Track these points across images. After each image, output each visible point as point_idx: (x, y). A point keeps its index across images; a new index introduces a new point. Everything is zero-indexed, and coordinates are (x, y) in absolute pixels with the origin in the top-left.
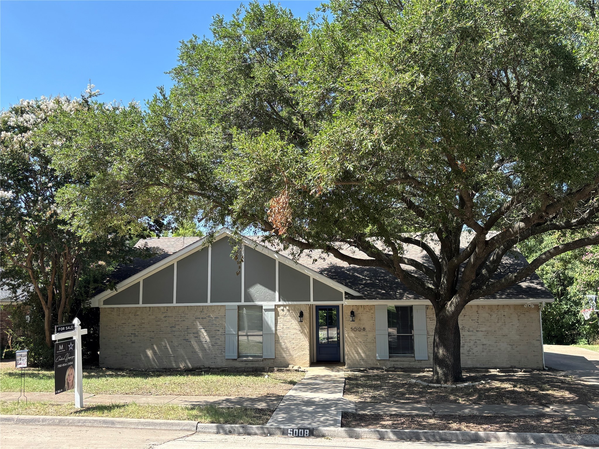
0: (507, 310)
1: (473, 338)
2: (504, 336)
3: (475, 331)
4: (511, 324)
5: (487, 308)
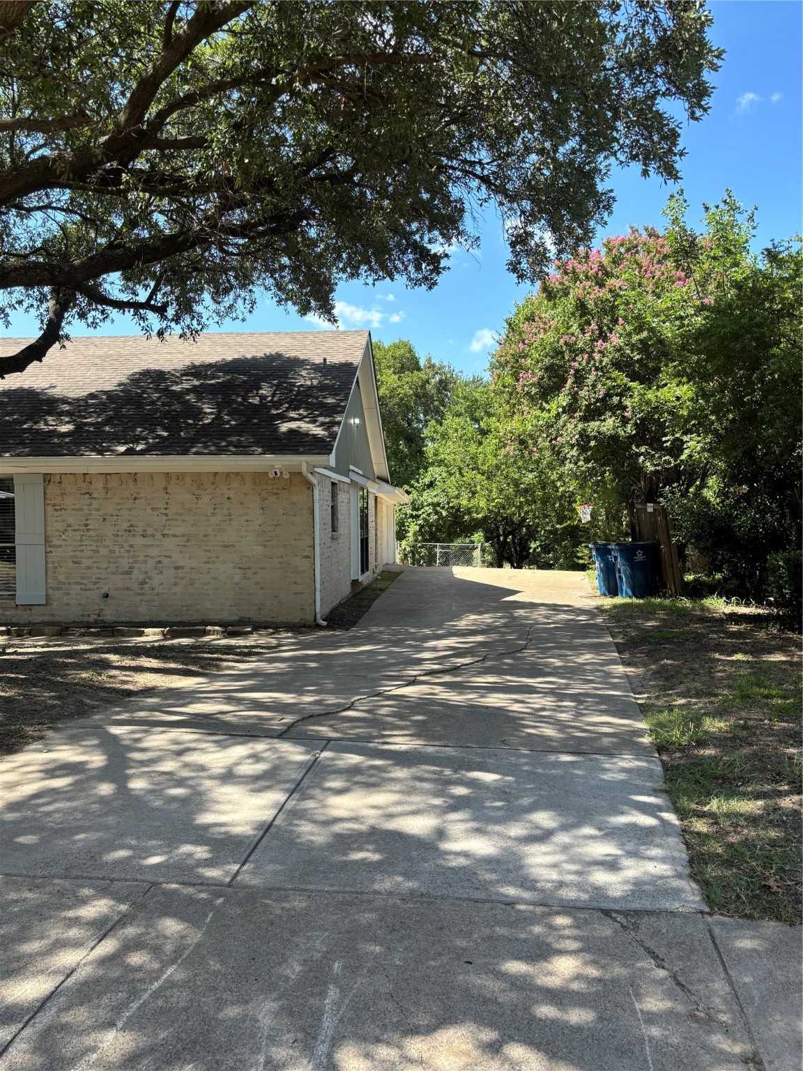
0: (235, 485)
1: (154, 552)
2: (228, 547)
3: (158, 536)
4: (246, 518)
5: (188, 479)
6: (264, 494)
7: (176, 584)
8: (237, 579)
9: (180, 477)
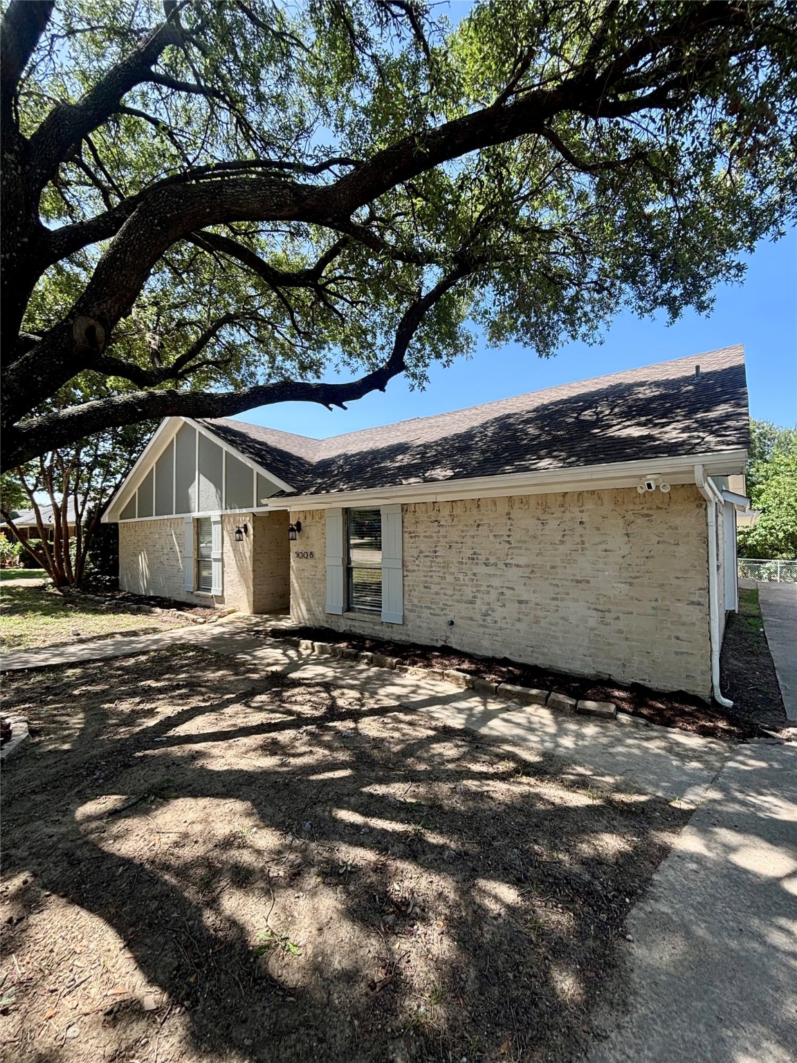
0: (589, 506)
3: (501, 565)
4: (604, 546)
5: (533, 502)
6: (630, 517)
7: (519, 620)
8: (592, 623)
9: (524, 500)
